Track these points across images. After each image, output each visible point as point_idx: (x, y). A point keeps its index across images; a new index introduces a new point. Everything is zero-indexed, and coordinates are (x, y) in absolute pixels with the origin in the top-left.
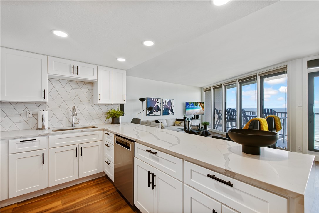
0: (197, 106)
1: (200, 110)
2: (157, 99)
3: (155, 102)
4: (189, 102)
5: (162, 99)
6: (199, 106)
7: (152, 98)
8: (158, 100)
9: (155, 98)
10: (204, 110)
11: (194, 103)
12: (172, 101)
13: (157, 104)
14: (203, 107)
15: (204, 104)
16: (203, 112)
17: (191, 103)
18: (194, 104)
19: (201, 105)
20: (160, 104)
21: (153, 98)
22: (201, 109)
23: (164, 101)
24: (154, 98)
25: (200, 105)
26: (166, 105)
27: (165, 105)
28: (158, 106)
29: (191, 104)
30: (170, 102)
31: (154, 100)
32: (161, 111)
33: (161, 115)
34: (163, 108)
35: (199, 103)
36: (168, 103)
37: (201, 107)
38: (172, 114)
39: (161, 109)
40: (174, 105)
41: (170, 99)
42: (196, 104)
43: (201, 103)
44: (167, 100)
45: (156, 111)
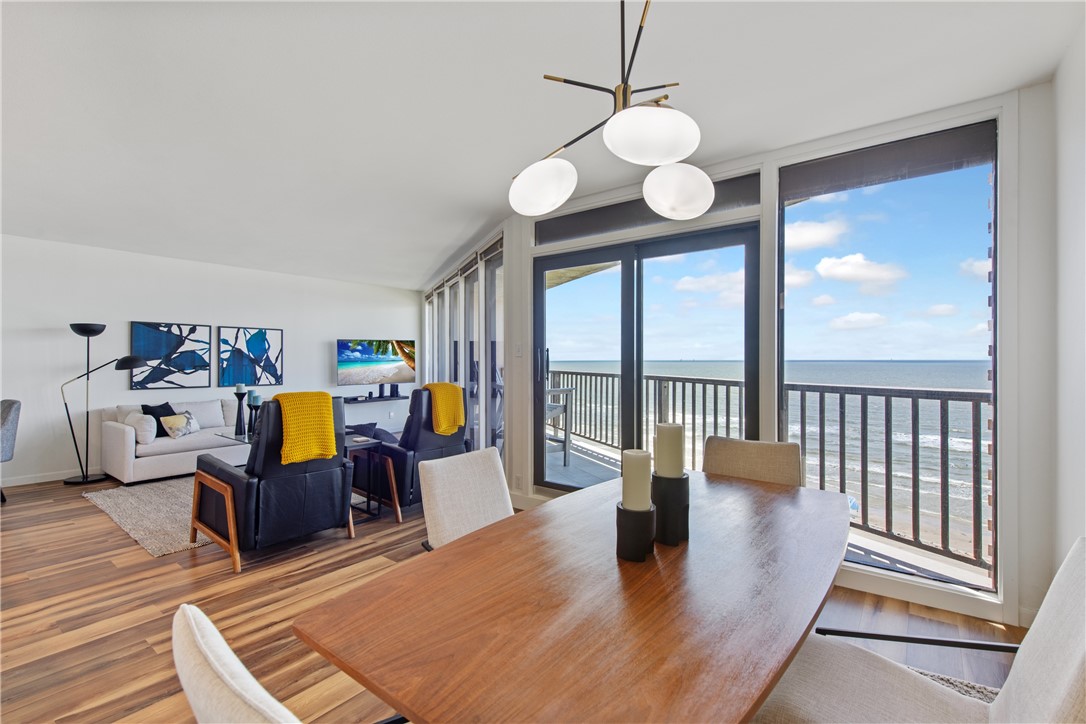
0: (385, 352)
1: (400, 369)
2: (186, 331)
3: (181, 340)
4: (350, 341)
5: (219, 328)
6: (395, 354)
7: (159, 325)
8: (193, 330)
9: (179, 326)
10: (414, 369)
11: (370, 343)
12: (273, 338)
13: (187, 346)
14: (410, 357)
15: (413, 346)
16: (408, 372)
17: (360, 343)
18: (374, 347)
19: (403, 352)
20: (207, 346)
21: (169, 326)
22: (403, 363)
23: (227, 334)
24: (172, 325)
25: (398, 351)
26: (239, 351)
27: (236, 352)
28: (193, 352)
29: (360, 348)
30: (259, 338)
31: (169, 331)
32: (210, 370)
33: (210, 386)
34: (220, 360)
35: (392, 344)
36: (247, 342)
37: (403, 358)
38: (273, 381)
39: (209, 365)
40: (281, 350)
41: (261, 330)
42: (382, 345)
43: (402, 342)
44: (241, 331)
45: (181, 370)
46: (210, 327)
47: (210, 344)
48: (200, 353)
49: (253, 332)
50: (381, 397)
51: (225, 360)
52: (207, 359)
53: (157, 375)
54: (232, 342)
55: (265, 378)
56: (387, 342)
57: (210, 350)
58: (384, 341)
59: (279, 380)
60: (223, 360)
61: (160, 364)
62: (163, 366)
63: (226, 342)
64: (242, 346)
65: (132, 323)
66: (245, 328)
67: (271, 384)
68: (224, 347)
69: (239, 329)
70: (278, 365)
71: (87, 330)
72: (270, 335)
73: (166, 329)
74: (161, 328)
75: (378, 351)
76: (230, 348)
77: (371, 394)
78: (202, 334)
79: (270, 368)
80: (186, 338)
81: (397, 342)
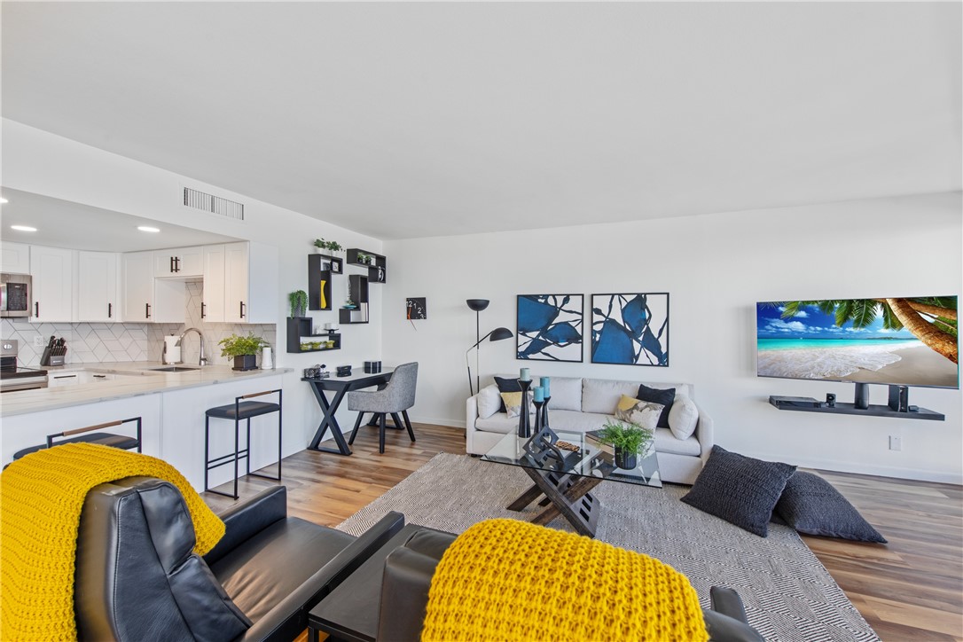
0: (865, 320)
2: (560, 300)
3: (555, 311)
4: (782, 304)
5: (592, 296)
6: (894, 324)
7: (538, 296)
8: (566, 300)
9: (554, 296)
11: (827, 305)
12: (655, 305)
13: (562, 317)
14: (943, 334)
15: (953, 309)
17: (803, 306)
19: (917, 320)
20: (580, 317)
21: (546, 297)
23: (601, 303)
24: (548, 296)
25: (903, 319)
26: (613, 322)
27: (610, 323)
28: (567, 323)
30: (638, 306)
31: (546, 302)
32: (582, 343)
33: (582, 361)
34: (593, 333)
35: (885, 305)
36: (623, 311)
37: (917, 334)
38: (655, 360)
39: (581, 337)
40: (667, 320)
41: (639, 295)
42: (857, 311)
43: (913, 300)
44: (616, 297)
45: (556, 342)
46: (583, 295)
47: (582, 314)
48: (573, 324)
49: (630, 298)
50: (859, 406)
51: (599, 332)
52: (579, 329)
53: (536, 347)
54: (605, 312)
55: (645, 356)
56: (872, 302)
57: (582, 321)
58: (862, 301)
59: (663, 360)
60: (596, 332)
61: (538, 336)
62: (541, 338)
63: (599, 312)
64: (617, 315)
65: (518, 296)
66: (620, 295)
67: (652, 365)
68: (597, 318)
69: (613, 295)
70: (662, 341)
71: (477, 305)
72: (650, 301)
73: (543, 301)
74: (540, 300)
75: (845, 319)
76: (604, 319)
77: (830, 398)
78: (574, 304)
79: (652, 344)
80: (560, 308)
81: (899, 301)
